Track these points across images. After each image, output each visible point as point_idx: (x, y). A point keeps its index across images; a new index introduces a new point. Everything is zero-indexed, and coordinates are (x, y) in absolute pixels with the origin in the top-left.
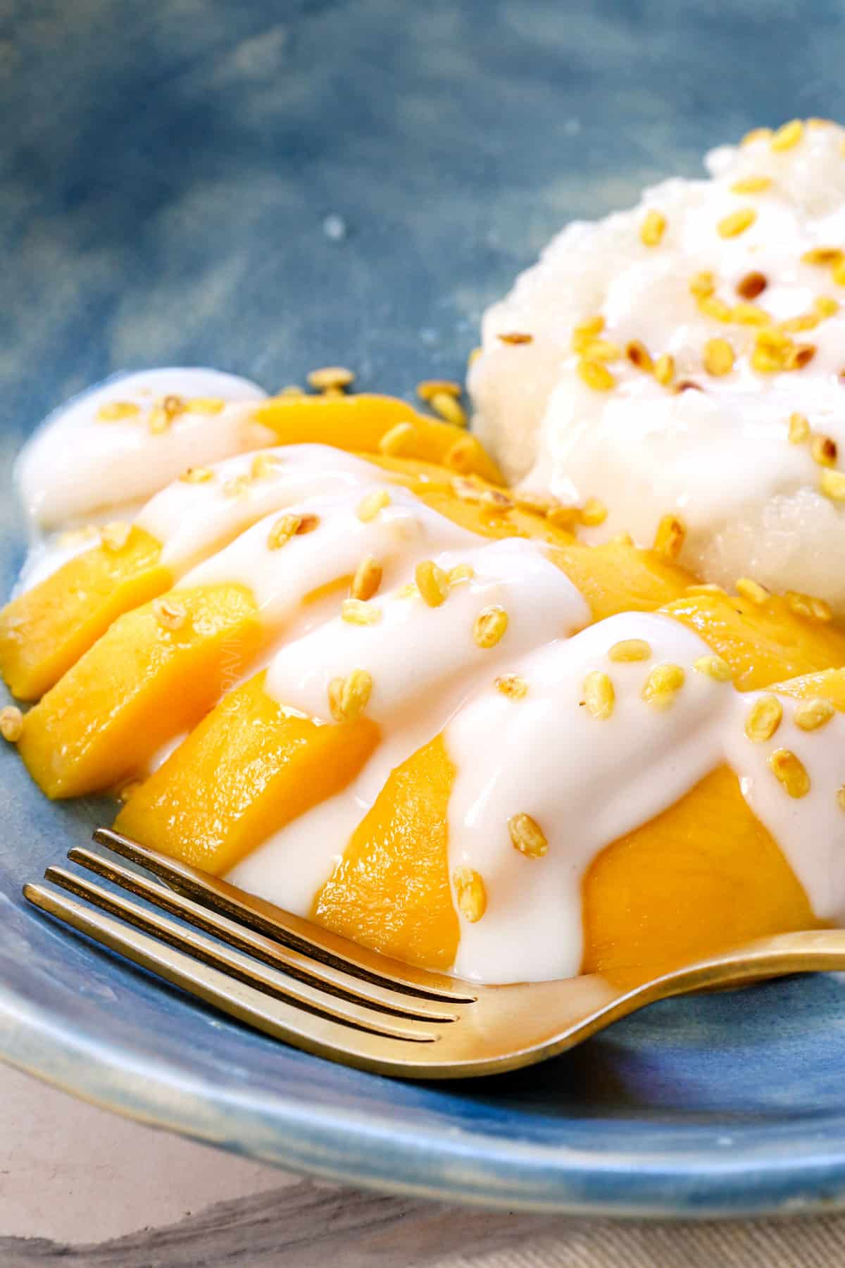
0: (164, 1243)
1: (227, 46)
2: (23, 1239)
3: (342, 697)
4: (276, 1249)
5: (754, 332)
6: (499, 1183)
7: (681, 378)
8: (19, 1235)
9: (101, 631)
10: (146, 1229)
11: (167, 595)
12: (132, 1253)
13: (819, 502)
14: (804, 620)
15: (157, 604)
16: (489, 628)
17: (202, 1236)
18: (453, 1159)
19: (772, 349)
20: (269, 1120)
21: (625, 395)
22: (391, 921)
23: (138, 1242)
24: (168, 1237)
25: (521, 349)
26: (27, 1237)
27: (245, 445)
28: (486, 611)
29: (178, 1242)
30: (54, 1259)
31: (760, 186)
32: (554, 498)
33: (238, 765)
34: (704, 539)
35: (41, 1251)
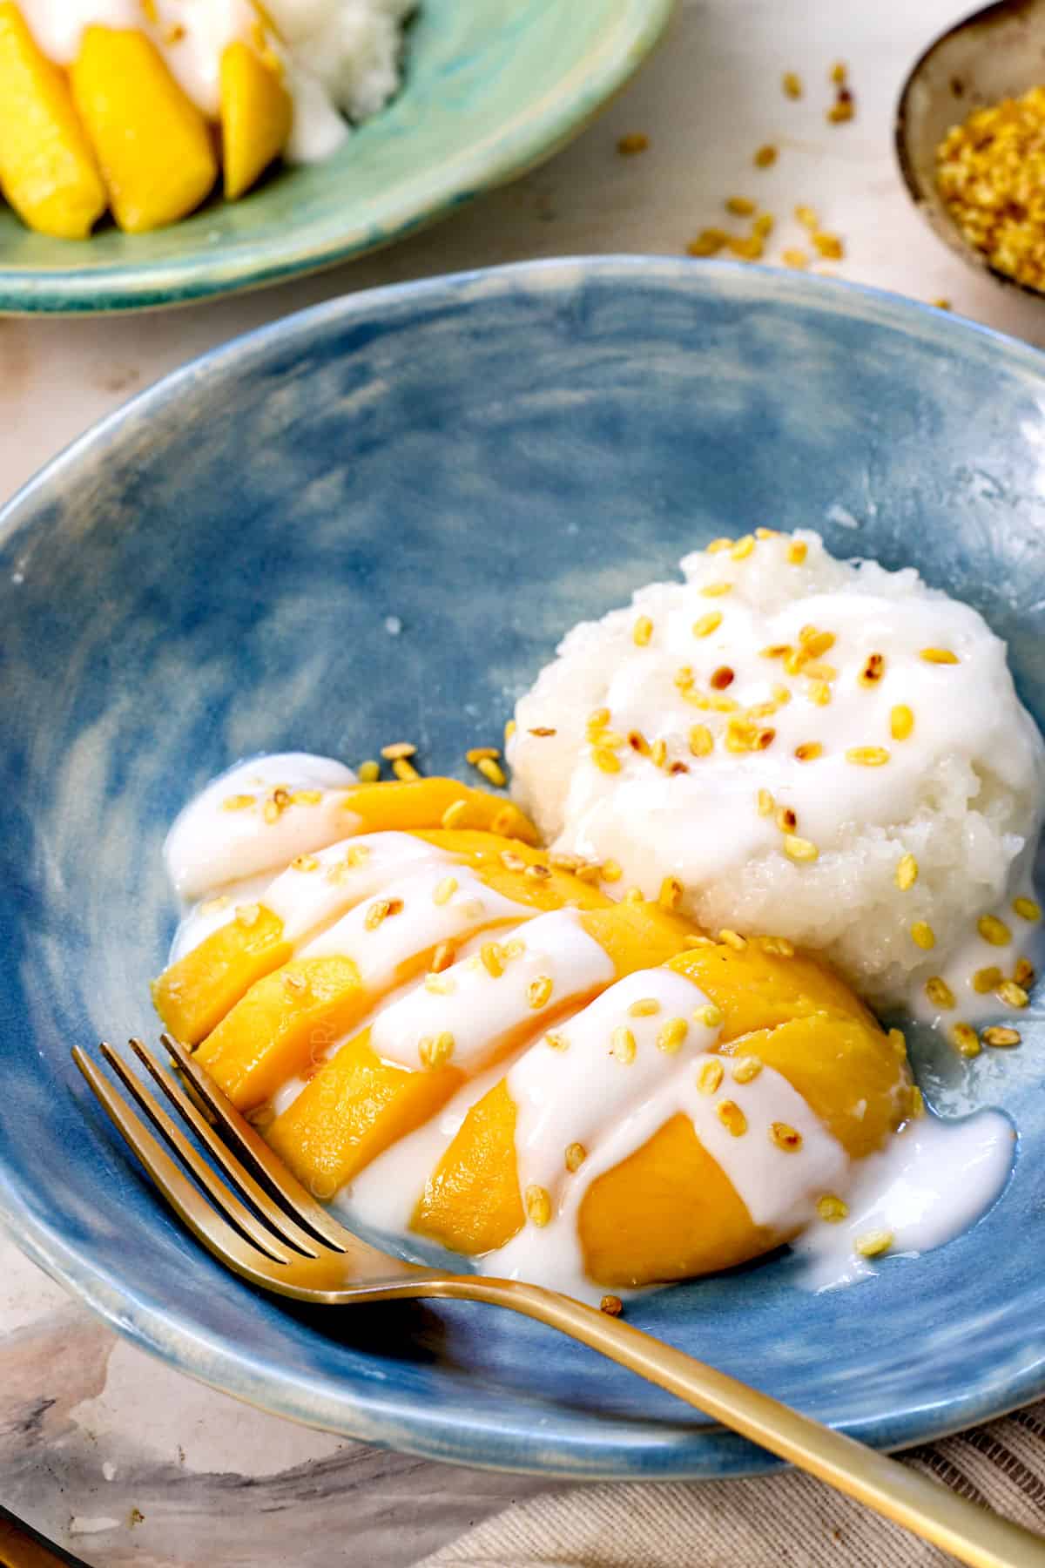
0: (325, 1471)
1: (301, 487)
2: (218, 1475)
3: (430, 1053)
4: (407, 1471)
5: (727, 718)
6: (579, 1463)
7: (673, 759)
8: (215, 1471)
9: (242, 994)
10: (310, 1461)
11: (287, 967)
12: (301, 1481)
13: (785, 865)
14: (774, 958)
15: (281, 975)
16: (539, 992)
17: (352, 1464)
18: (545, 1445)
19: (740, 733)
20: (407, 1424)
21: (630, 777)
22: (478, 1222)
23: (305, 1472)
24: (327, 1467)
25: (547, 739)
26: (222, 1473)
27: (340, 833)
28: (536, 978)
29: (334, 1469)
30: (244, 1489)
31: (721, 590)
32: (579, 858)
33: (354, 1101)
34: (697, 893)
35: (233, 1484)
